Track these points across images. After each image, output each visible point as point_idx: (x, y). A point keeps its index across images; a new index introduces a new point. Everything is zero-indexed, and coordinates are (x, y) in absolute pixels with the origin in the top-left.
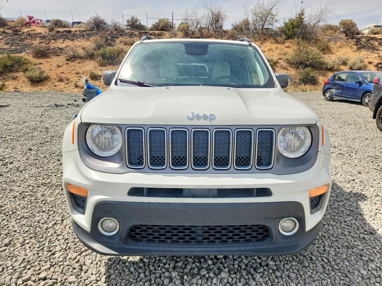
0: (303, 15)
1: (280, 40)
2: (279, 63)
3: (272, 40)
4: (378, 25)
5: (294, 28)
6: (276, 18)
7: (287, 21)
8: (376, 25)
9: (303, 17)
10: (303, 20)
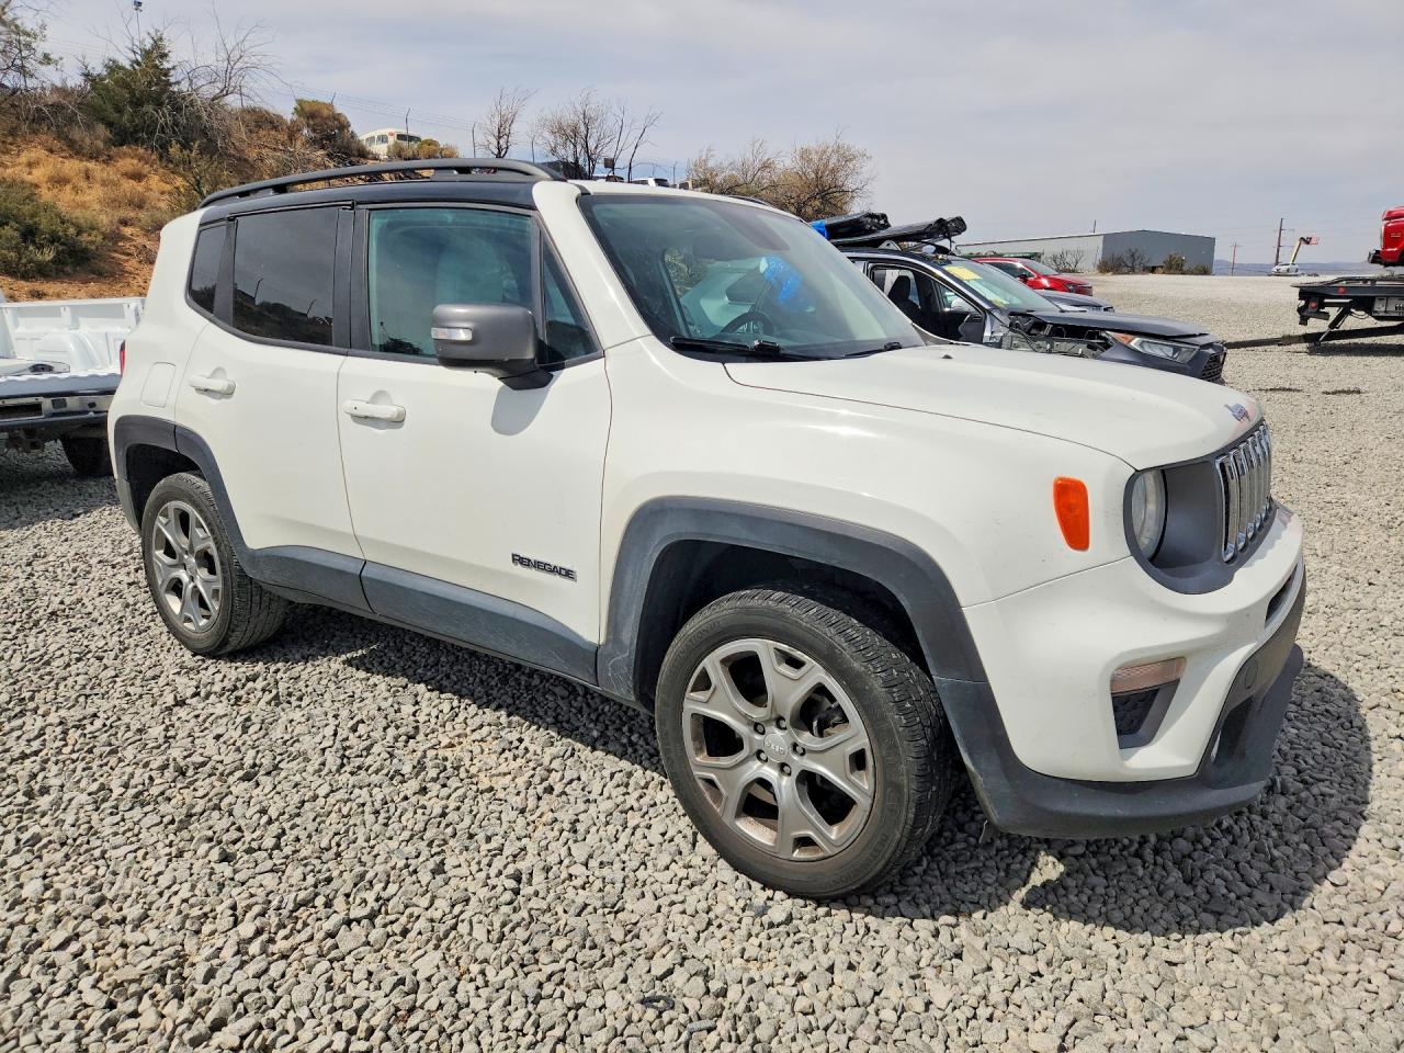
0: (164, 56)
1: (87, 141)
2: (124, 238)
3: (49, 139)
4: (411, 133)
5: (137, 103)
6: (41, 47)
7: (98, 69)
8: (404, 132)
9: (166, 65)
10: (166, 75)
